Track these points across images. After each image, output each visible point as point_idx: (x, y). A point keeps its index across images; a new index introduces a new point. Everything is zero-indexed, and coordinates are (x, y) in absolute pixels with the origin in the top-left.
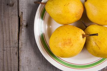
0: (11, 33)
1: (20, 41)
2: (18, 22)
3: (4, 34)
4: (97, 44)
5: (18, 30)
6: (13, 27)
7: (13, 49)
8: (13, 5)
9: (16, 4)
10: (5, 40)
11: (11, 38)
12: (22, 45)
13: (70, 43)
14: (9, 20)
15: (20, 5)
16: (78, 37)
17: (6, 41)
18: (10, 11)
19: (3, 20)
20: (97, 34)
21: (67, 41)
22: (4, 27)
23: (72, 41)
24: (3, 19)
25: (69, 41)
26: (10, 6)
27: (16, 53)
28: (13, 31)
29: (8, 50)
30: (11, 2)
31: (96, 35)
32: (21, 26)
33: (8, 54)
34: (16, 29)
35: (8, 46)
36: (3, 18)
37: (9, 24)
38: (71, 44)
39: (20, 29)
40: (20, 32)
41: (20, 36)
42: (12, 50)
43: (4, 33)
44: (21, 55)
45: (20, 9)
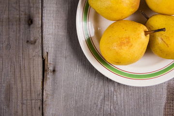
0: (32, 80)
1: (44, 91)
2: (42, 66)
3: (24, 82)
4: (164, 40)
5: (42, 76)
6: (35, 72)
7: (35, 103)
8: (35, 42)
9: (39, 42)
10: (24, 90)
11: (33, 87)
12: (47, 97)
13: (128, 42)
14: (29, 63)
15: (45, 42)
16: (138, 35)
17: (26, 92)
18: (31, 50)
19: (21, 64)
20: (165, 28)
21: (125, 40)
22: (23, 72)
23: (131, 40)
24: (22, 62)
25: (127, 40)
26: (31, 44)
27: (39, 108)
28: (35, 78)
29: (28, 104)
30: (32, 39)
31: (163, 30)
32: (46, 71)
33: (28, 108)
34: (40, 75)
35: (29, 99)
36: (21, 60)
37: (30, 68)
38: (130, 44)
39: (45, 76)
40: (45, 79)
41: (44, 85)
42: (33, 104)
43: (23, 80)
44: (47, 110)
45: (45, 48)
